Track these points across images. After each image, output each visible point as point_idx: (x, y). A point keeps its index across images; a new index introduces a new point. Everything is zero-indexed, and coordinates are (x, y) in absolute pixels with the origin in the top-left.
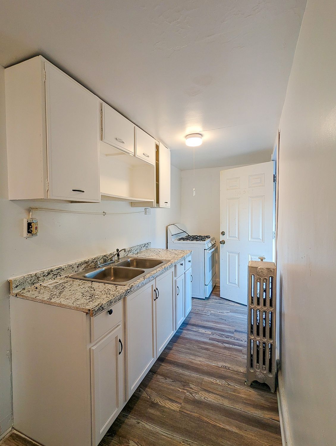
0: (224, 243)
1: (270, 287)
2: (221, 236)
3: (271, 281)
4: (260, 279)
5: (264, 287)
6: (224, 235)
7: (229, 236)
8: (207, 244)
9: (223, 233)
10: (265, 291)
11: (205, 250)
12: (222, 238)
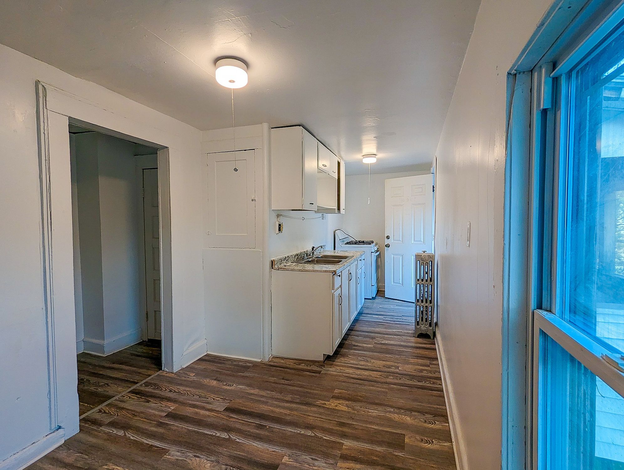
0: (389, 247)
1: (430, 269)
2: (386, 239)
3: (430, 265)
4: (423, 263)
5: (426, 271)
6: (389, 238)
7: (394, 240)
8: (373, 247)
9: (388, 237)
10: (427, 273)
11: (372, 252)
12: (387, 242)
